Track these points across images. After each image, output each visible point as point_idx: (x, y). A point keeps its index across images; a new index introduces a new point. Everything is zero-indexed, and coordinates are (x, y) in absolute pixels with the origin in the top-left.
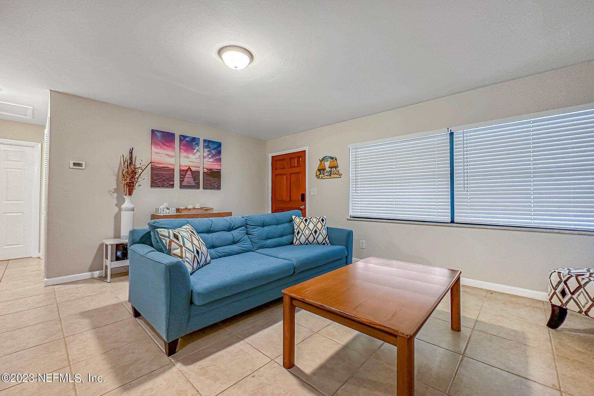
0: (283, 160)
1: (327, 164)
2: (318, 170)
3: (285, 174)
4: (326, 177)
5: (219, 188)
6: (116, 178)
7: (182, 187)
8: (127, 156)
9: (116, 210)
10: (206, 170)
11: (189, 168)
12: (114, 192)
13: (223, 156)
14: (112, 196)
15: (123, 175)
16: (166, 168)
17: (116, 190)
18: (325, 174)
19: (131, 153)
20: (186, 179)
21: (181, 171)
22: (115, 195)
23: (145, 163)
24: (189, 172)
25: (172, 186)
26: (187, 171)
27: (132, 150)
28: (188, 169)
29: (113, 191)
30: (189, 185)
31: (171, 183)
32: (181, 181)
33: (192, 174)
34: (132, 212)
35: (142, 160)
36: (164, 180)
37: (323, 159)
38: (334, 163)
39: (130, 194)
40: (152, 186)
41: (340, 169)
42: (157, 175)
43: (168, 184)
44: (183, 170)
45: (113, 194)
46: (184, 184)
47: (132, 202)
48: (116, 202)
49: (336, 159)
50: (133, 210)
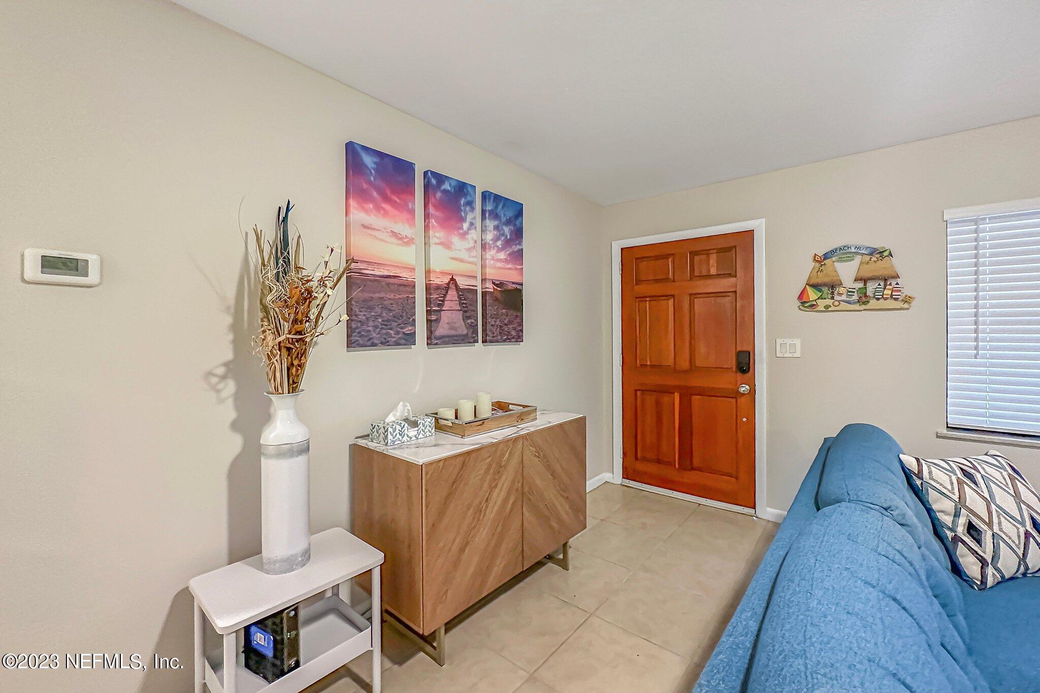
0: (666, 257)
1: (847, 271)
2: (807, 284)
3: (668, 296)
4: (844, 306)
5: (519, 338)
6: (229, 320)
7: (432, 340)
8: (270, 234)
9: (235, 443)
10: (490, 287)
11: (452, 279)
12: (224, 377)
13: (527, 243)
14: (218, 391)
15: (265, 309)
16: (392, 281)
17: (232, 369)
18: (837, 298)
19: (283, 221)
20: (445, 317)
21: (428, 288)
22: (230, 387)
23: (337, 264)
24: (452, 294)
25: (409, 340)
26: (447, 288)
27: (288, 210)
28: (448, 284)
29: (221, 371)
30: (453, 333)
31: (408, 329)
32: (430, 324)
33: (459, 296)
34: (301, 459)
35: (332, 250)
36: (386, 324)
37: (826, 256)
38: (879, 267)
39: (294, 386)
40: (351, 344)
41: (907, 284)
42: (367, 305)
43: (397, 333)
44: (438, 287)
45: (221, 386)
46: (442, 330)
47: (301, 416)
48: (232, 415)
49: (890, 254)
50: (304, 449)
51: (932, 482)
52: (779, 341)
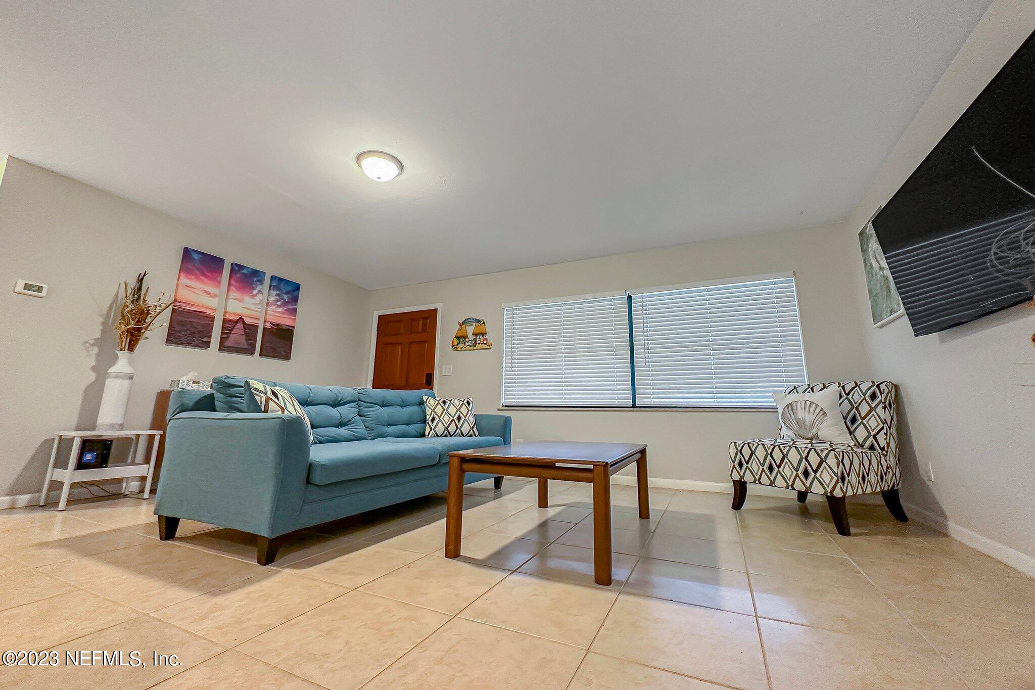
1: (470, 330)
2: (456, 337)
3: (400, 344)
4: (468, 348)
5: (287, 357)
6: (101, 320)
7: (222, 348)
8: (133, 284)
9: (92, 377)
10: (268, 326)
11: (241, 318)
12: (93, 345)
13: (300, 305)
14: (88, 351)
15: (123, 315)
16: (200, 314)
17: (98, 342)
18: (467, 344)
19: (140, 280)
20: (233, 336)
21: (225, 321)
22: (95, 350)
23: (167, 300)
24: (240, 325)
25: (207, 345)
26: (237, 322)
27: (145, 275)
28: (238, 320)
29: (92, 342)
30: (237, 346)
31: (205, 339)
32: (223, 340)
33: (244, 327)
34: (127, 382)
35: (164, 294)
36: (193, 334)
37: (464, 323)
38: (481, 329)
39: (131, 349)
40: (168, 341)
41: (490, 337)
42: (182, 323)
43: (199, 340)
44: (230, 321)
45: (90, 349)
46: (228, 343)
47: (131, 362)
48: (93, 363)
49: (484, 323)
50: (131, 378)
51: (429, 405)
52: (444, 367)
